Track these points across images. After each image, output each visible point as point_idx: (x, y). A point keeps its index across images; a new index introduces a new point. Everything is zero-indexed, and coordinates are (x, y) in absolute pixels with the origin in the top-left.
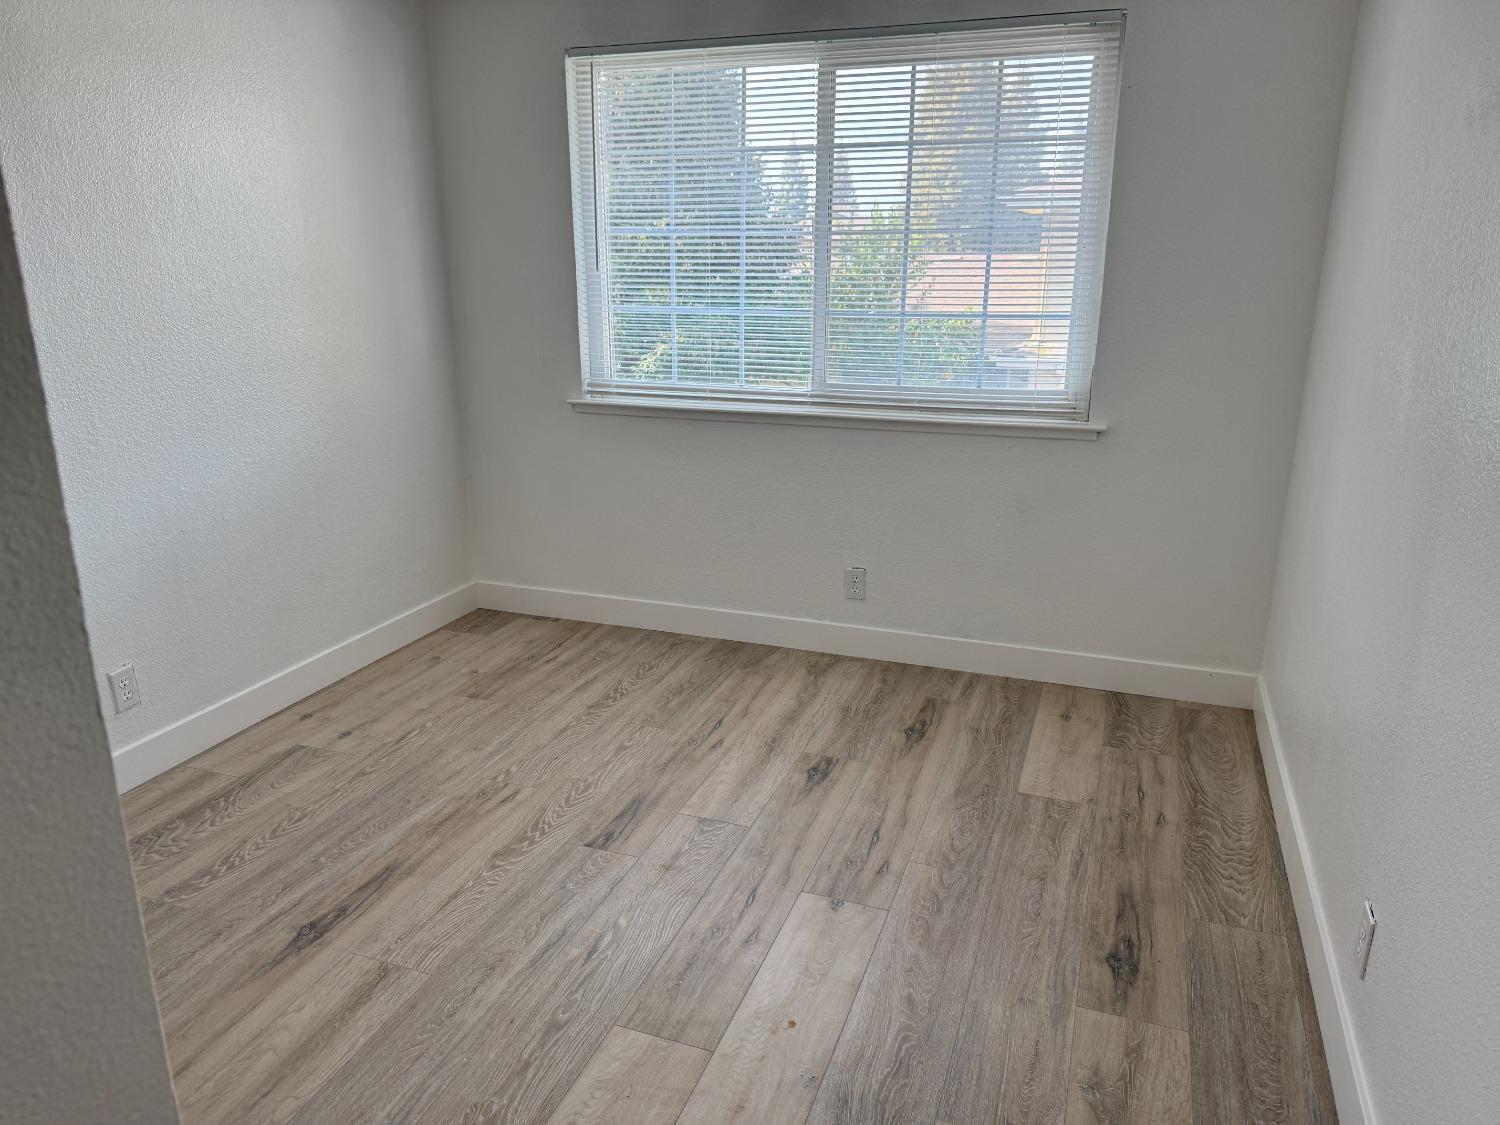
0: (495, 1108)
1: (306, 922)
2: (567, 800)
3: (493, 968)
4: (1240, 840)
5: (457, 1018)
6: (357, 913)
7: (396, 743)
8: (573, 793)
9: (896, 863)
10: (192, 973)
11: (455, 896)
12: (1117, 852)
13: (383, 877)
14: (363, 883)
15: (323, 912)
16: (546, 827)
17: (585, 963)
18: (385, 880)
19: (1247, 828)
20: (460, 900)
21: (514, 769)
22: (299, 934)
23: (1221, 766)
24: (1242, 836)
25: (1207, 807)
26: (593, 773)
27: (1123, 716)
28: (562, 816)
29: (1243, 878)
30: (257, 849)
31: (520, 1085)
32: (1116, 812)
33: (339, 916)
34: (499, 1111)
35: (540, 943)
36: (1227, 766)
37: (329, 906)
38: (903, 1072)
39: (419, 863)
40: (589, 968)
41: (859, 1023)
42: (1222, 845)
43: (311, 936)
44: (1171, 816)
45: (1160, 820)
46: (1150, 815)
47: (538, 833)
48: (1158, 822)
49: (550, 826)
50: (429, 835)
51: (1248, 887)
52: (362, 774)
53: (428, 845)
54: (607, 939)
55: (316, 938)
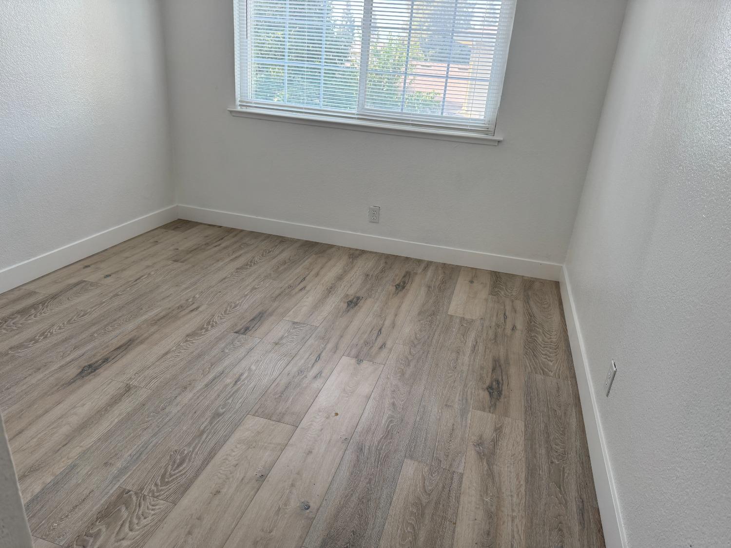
0: (186, 452)
1: (86, 364)
2: (225, 312)
3: (186, 388)
4: (551, 338)
5: (167, 410)
6: (114, 360)
7: (135, 281)
8: (229, 309)
9: (389, 344)
10: (24, 387)
11: (166, 353)
12: (493, 342)
13: (128, 344)
14: (118, 346)
15: (96, 359)
16: (214, 323)
17: (233, 386)
18: (129, 345)
19: (554, 333)
20: (169, 356)
21: (197, 296)
22: (83, 370)
23: (544, 306)
24: (552, 337)
25: (537, 324)
26: (239, 300)
27: (498, 282)
28: (223, 319)
29: (552, 355)
30: (60, 329)
31: (199, 441)
32: (494, 324)
33: (104, 362)
34: (188, 453)
35: (211, 376)
36: (546, 306)
37: (98, 357)
38: (389, 437)
39: (147, 338)
40: (235, 388)
41: (369, 413)
42: (542, 340)
43: (89, 371)
44: (519, 326)
45: (514, 328)
46: (509, 327)
47: (210, 326)
48: (513, 329)
49: (216, 323)
50: (152, 325)
51: (553, 359)
52: (117, 295)
53: (152, 330)
54: (245, 375)
55: (92, 372)
